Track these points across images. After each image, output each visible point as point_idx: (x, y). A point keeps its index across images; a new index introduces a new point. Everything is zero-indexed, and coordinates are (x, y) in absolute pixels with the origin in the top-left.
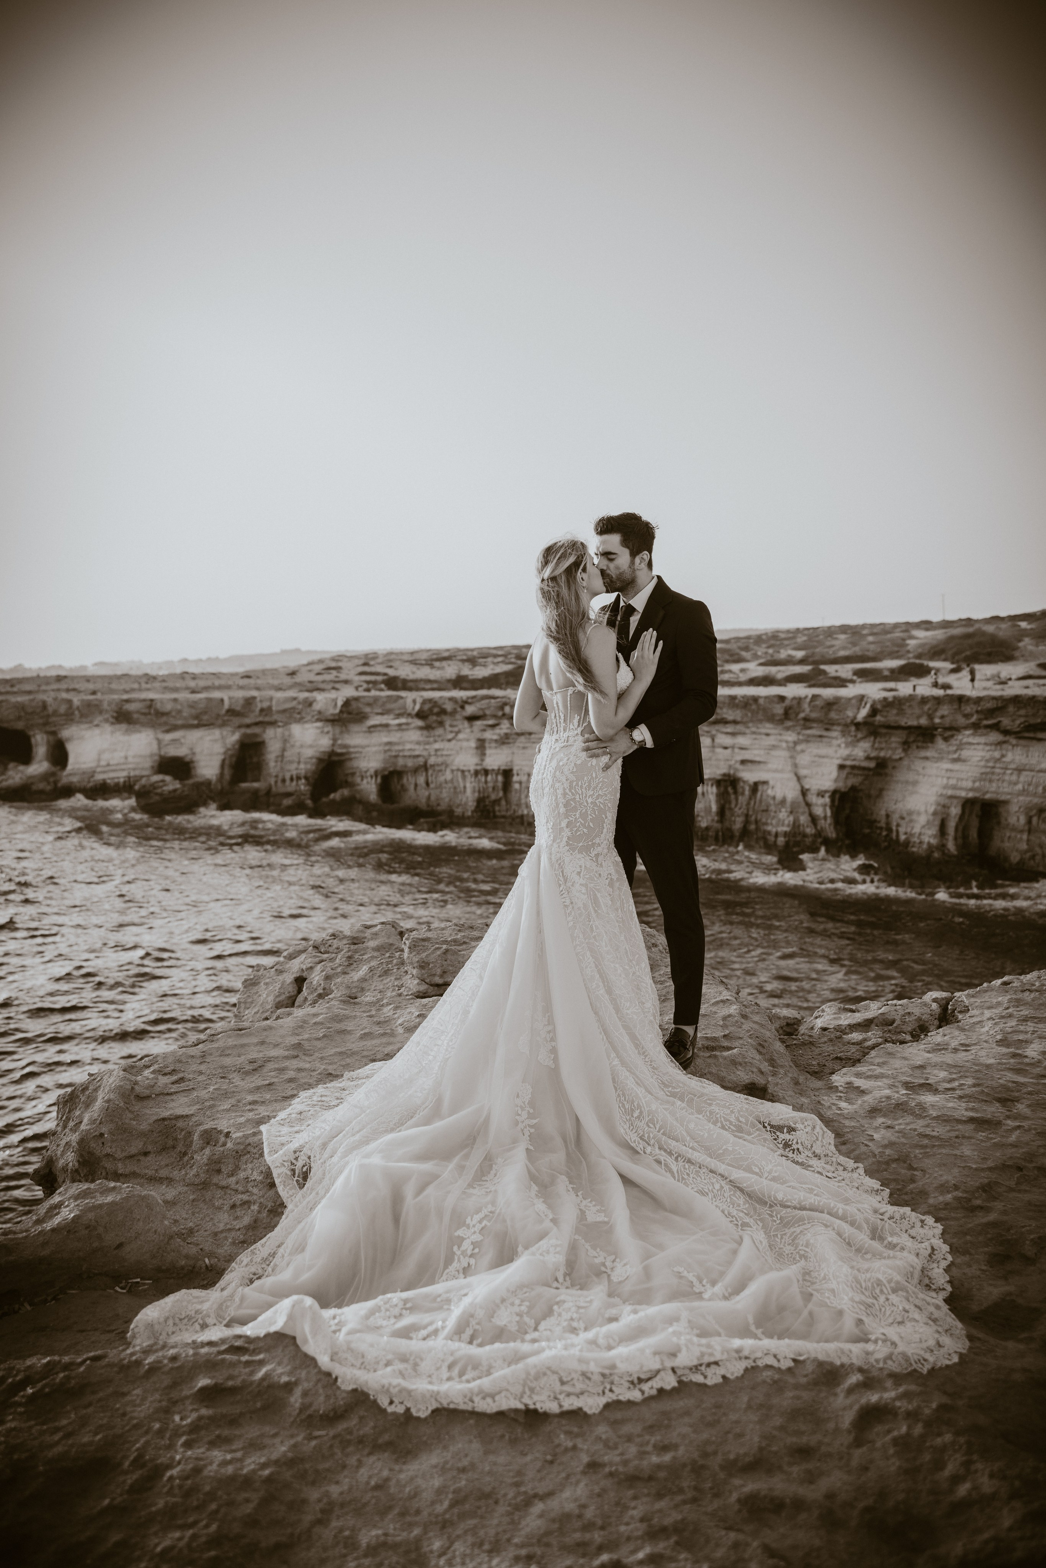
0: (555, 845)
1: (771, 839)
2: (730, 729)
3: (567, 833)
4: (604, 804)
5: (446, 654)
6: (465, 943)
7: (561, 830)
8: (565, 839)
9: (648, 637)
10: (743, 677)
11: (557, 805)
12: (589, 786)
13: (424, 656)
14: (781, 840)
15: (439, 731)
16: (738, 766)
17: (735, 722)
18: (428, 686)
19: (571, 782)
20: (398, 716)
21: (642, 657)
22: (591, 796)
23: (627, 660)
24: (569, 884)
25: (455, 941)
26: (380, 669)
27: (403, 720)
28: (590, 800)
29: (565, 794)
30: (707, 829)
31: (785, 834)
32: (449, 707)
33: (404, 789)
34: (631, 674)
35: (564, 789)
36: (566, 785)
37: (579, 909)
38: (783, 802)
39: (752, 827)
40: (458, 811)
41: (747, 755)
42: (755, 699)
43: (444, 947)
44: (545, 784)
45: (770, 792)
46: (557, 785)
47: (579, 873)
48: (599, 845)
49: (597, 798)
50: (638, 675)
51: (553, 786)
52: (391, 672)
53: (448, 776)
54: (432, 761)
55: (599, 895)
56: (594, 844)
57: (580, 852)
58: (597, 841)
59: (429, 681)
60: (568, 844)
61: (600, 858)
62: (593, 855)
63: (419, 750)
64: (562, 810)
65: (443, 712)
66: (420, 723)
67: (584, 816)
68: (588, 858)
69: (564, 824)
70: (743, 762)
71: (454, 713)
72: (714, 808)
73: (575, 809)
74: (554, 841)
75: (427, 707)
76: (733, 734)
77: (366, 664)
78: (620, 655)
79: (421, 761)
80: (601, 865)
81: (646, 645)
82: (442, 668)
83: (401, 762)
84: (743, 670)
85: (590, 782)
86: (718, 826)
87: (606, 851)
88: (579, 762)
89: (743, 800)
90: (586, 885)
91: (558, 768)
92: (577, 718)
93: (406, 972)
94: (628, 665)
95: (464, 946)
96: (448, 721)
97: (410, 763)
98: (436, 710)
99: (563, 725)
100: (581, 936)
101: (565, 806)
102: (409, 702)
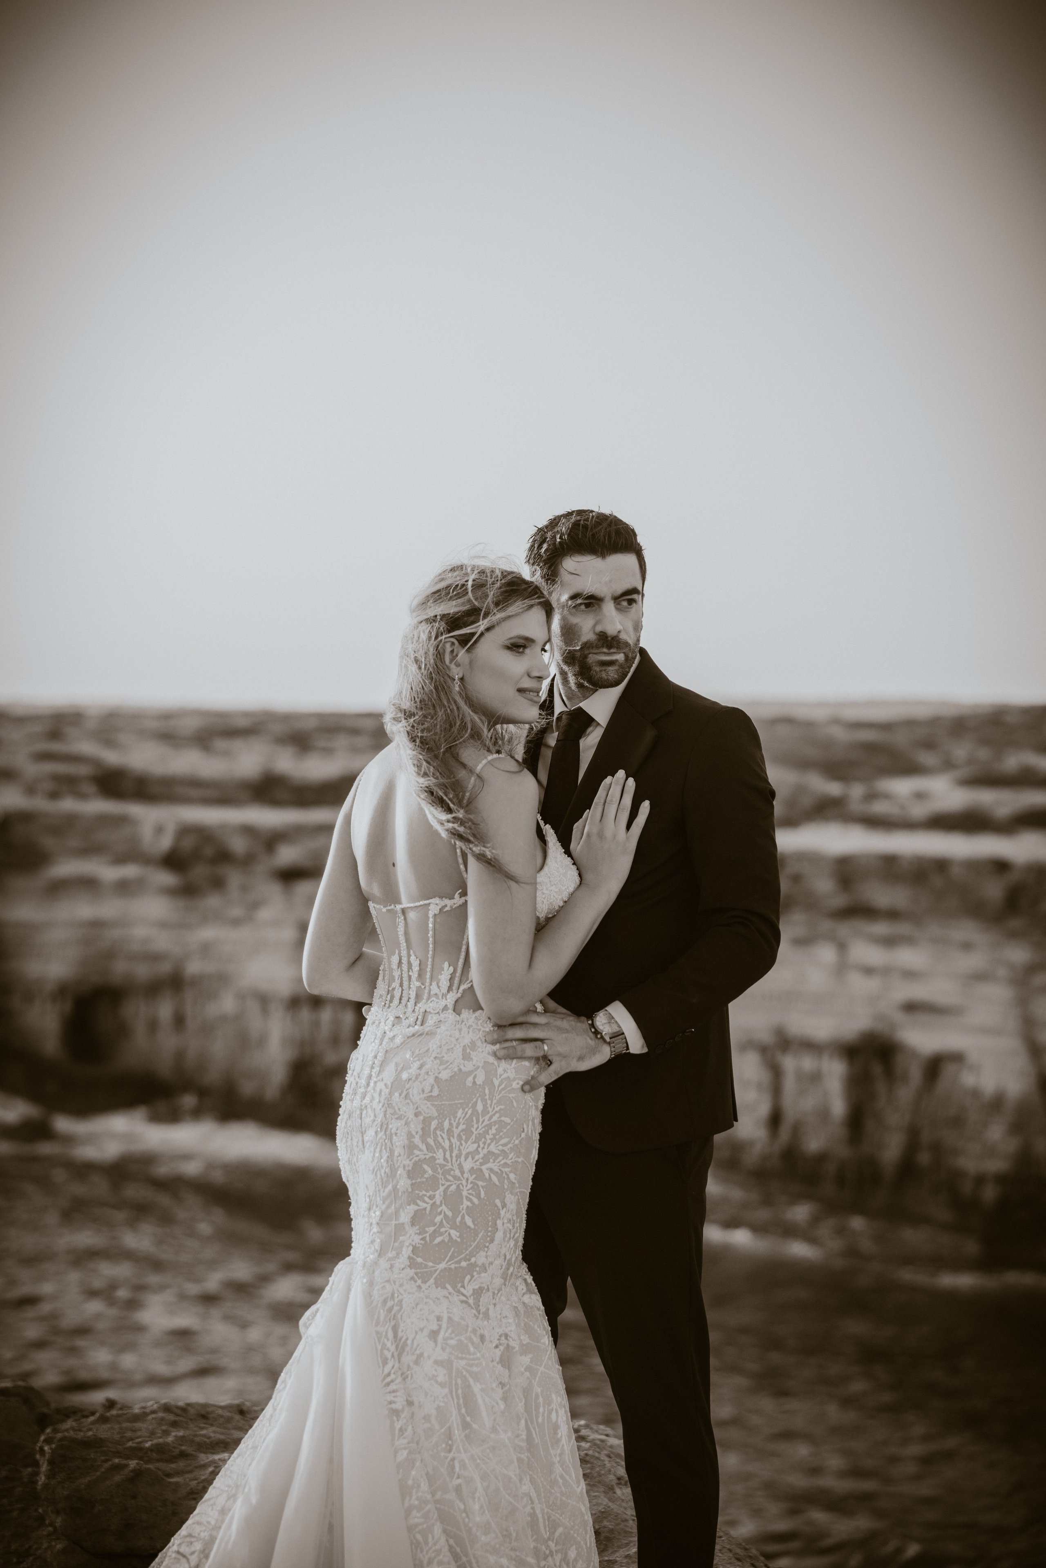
0: (383, 1263)
1: (967, 1188)
2: (881, 928)
3: (411, 1237)
4: (499, 1175)
5: (242, 723)
6: (183, 1455)
7: (399, 1229)
8: (407, 1252)
9: (616, 791)
10: (919, 811)
11: (393, 1171)
12: (468, 1131)
13: (190, 725)
14: (990, 1193)
15: (213, 901)
16: (899, 1017)
17: (893, 915)
18: (195, 793)
19: (427, 1121)
20: (121, 859)
21: (601, 835)
22: (472, 1154)
23: (565, 841)
24: (407, 1359)
25: (160, 1449)
26: (87, 747)
27: (130, 871)
28: (468, 1165)
29: (411, 1148)
30: (822, 1158)
31: (1001, 1179)
32: (238, 845)
33: (123, 1031)
34: (573, 872)
35: (410, 1136)
36: (416, 1126)
37: (427, 1418)
38: (997, 1103)
39: (924, 1158)
40: (247, 1088)
41: (918, 992)
42: (941, 865)
43: (133, 1464)
44: (367, 1121)
45: (968, 1079)
46: (394, 1125)
47: (434, 1335)
48: (484, 1269)
49: (486, 1160)
50: (589, 876)
51: (384, 1126)
52: (112, 758)
53: (227, 1004)
54: (194, 967)
55: (476, 1388)
56: (472, 1267)
57: (439, 1284)
58: (481, 1259)
59: (195, 783)
60: (412, 1264)
61: (485, 1299)
62: (468, 1291)
63: (163, 942)
64: (404, 1183)
65: (224, 857)
66: (166, 878)
67: (453, 1200)
68: (456, 1298)
69: (405, 1217)
70: (911, 1007)
71: (247, 861)
72: (838, 1107)
73: (433, 1183)
74: (381, 1253)
75: (188, 843)
76: (889, 942)
77: (55, 734)
78: (549, 831)
79: (165, 968)
80: (486, 1316)
81: (612, 810)
82: (227, 754)
83: (120, 968)
84: (920, 796)
85: (469, 1122)
86: (843, 1152)
87: (498, 1281)
88: (445, 1075)
89: (906, 1093)
90: (446, 1364)
91: (397, 1084)
92: (447, 970)
93: (41, 1519)
94: (568, 853)
95: (181, 1464)
96: (234, 878)
97: (142, 972)
98: (209, 851)
99: (416, 984)
100: (424, 1486)
101: (410, 1175)
102: (146, 833)
